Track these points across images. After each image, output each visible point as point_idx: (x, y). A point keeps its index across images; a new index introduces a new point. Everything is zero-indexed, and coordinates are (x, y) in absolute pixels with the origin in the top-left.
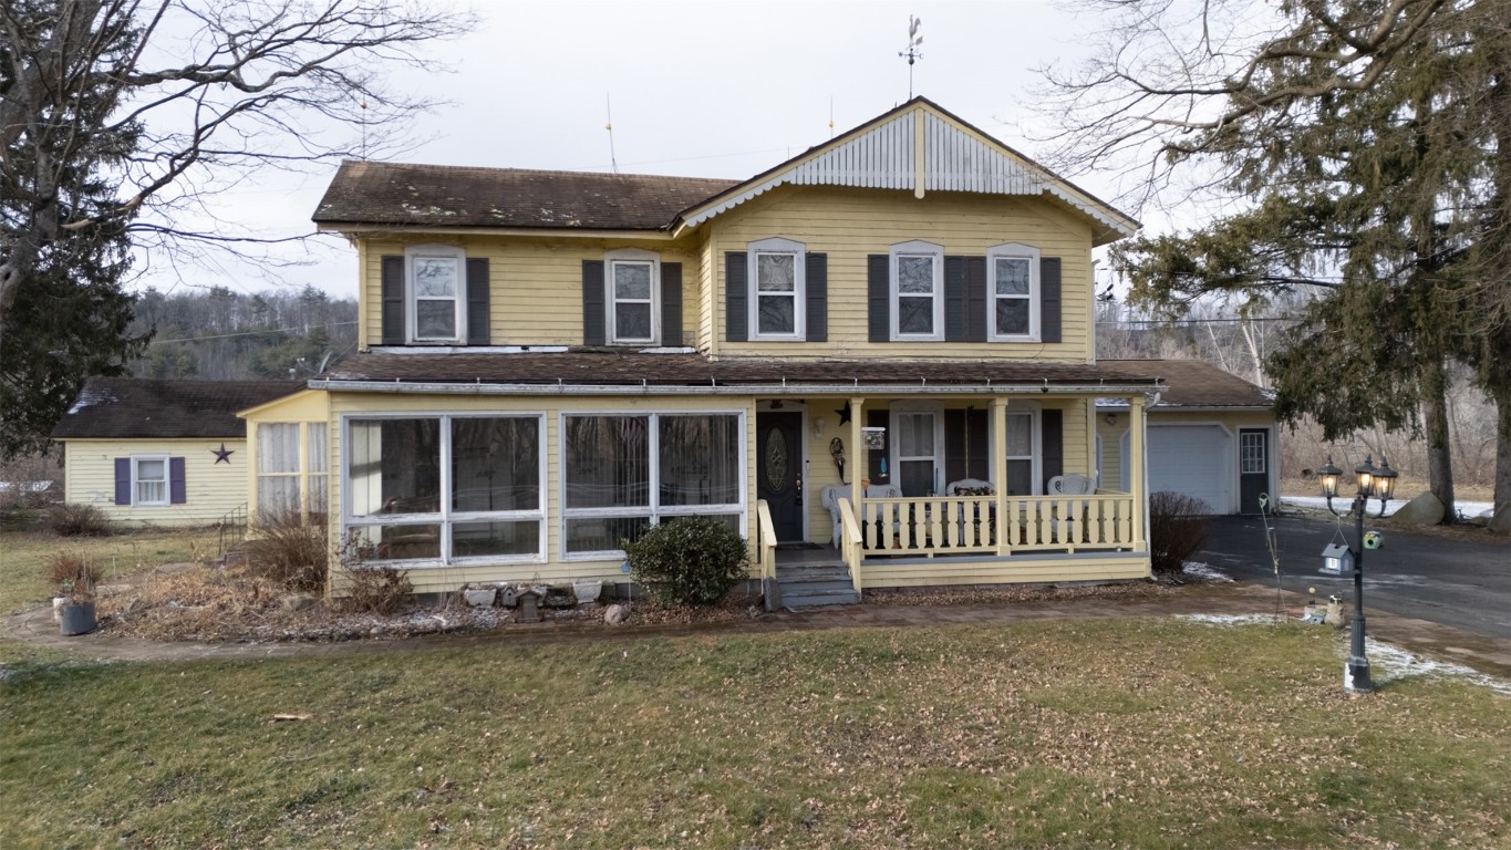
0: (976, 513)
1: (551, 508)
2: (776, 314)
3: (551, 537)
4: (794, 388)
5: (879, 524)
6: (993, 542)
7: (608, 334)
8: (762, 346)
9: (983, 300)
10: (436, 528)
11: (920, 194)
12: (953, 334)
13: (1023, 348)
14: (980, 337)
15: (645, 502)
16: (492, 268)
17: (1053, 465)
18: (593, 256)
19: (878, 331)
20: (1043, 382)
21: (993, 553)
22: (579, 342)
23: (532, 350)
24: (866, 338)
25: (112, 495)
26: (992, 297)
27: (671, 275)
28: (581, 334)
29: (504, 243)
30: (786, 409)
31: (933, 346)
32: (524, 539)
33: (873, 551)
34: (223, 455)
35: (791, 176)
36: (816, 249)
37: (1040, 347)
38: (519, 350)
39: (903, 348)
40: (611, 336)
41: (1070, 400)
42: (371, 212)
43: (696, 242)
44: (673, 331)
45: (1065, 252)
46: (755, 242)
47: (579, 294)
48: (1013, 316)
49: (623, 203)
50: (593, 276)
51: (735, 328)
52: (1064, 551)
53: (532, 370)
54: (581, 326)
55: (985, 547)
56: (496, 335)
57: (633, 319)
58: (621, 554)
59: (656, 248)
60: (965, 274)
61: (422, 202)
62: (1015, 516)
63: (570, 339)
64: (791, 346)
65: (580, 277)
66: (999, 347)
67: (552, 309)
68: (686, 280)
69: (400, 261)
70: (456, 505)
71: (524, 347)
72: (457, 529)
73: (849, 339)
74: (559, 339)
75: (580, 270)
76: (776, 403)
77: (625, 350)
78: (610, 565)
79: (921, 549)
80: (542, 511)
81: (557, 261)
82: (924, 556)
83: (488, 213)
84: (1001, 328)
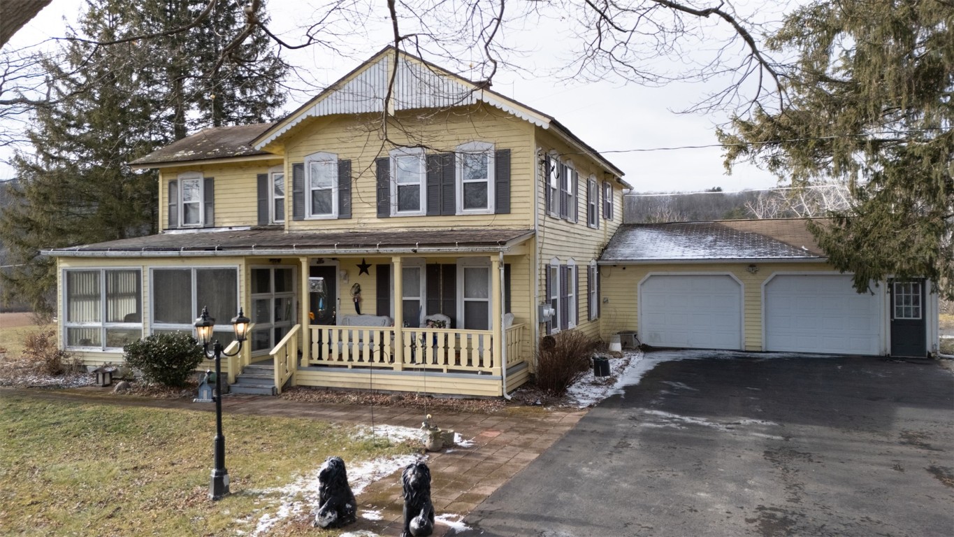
1: (145, 323)
2: (321, 203)
5: (320, 343)
6: (392, 360)
7: (270, 218)
8: (313, 223)
9: (453, 185)
10: (100, 331)
11: (391, 114)
12: (431, 211)
13: (483, 218)
14: (451, 212)
16: (216, 183)
18: (262, 171)
19: (383, 211)
20: (414, 245)
21: (392, 368)
22: (255, 224)
23: (234, 229)
24: (375, 215)
26: (460, 182)
28: (256, 219)
29: (221, 168)
30: (326, 264)
31: (418, 220)
35: (314, 112)
36: (344, 157)
37: (492, 218)
38: (228, 230)
39: (399, 222)
40: (272, 219)
45: (514, 144)
46: (308, 155)
47: (256, 194)
48: (475, 196)
50: (262, 180)
51: (297, 214)
52: (441, 370)
54: (256, 214)
56: (218, 222)
60: (441, 167)
63: (252, 222)
64: (329, 222)
65: (255, 185)
66: (464, 219)
67: (242, 205)
69: (175, 183)
71: (230, 228)
72: (108, 331)
73: (366, 218)
74: (246, 222)
75: (255, 180)
76: (320, 260)
77: (277, 228)
79: (345, 362)
80: (142, 324)
81: (245, 176)
82: (346, 367)
84: (467, 205)
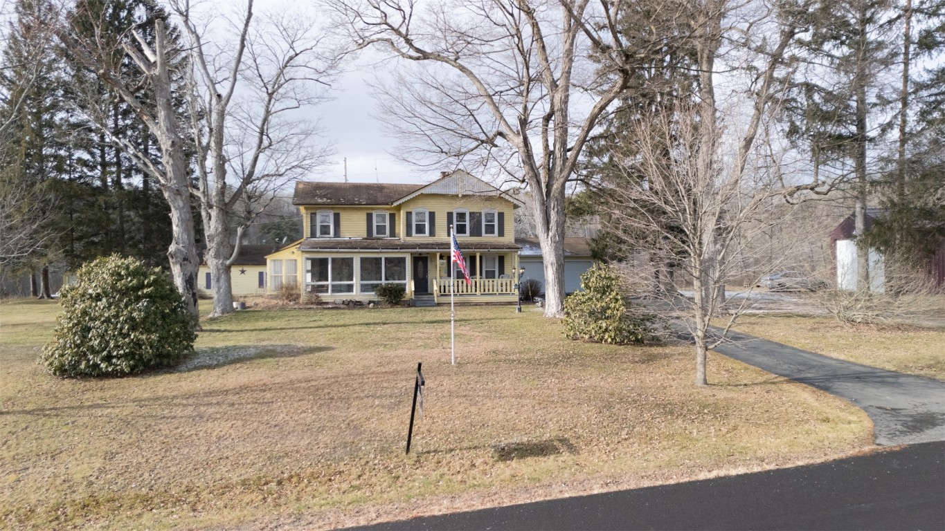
0: (476, 285)
1: (356, 281)
2: (420, 229)
3: (356, 289)
4: (420, 250)
5: (445, 287)
6: (476, 291)
8: (416, 238)
9: (481, 224)
10: (327, 286)
11: (460, 196)
12: (472, 234)
13: (493, 238)
14: (480, 235)
15: (381, 280)
16: (341, 216)
17: (502, 272)
18: (369, 212)
21: (475, 294)
22: (365, 236)
23: (353, 239)
24: (446, 235)
25: (205, 285)
26: (484, 223)
27: (392, 217)
28: (366, 234)
29: (344, 209)
30: (423, 256)
31: (466, 238)
32: (349, 288)
33: (442, 293)
34: (243, 272)
35: (423, 191)
36: (432, 211)
37: (497, 238)
38: (348, 239)
40: (375, 234)
41: (507, 253)
42: (308, 201)
43: (399, 208)
44: (393, 234)
45: (505, 211)
46: (414, 209)
47: (366, 222)
48: (490, 229)
49: (379, 195)
50: (369, 217)
51: (409, 234)
52: (495, 294)
53: (351, 245)
54: (366, 232)
55: (474, 292)
56: (342, 235)
57: (381, 229)
58: (374, 293)
59: (388, 209)
60: (476, 217)
61: (321, 197)
62: (482, 284)
63: (363, 236)
64: (425, 238)
65: (366, 218)
66: (486, 238)
67: (358, 227)
68: (397, 218)
69: (315, 214)
70: (333, 280)
71: (350, 238)
72: (333, 286)
73: (441, 236)
74: (360, 236)
75: (366, 216)
76: (420, 254)
77: (379, 239)
78: (371, 296)
79: (456, 293)
80: (354, 282)
81: (359, 214)
82: (457, 295)
83: (339, 200)
84: (486, 233)
